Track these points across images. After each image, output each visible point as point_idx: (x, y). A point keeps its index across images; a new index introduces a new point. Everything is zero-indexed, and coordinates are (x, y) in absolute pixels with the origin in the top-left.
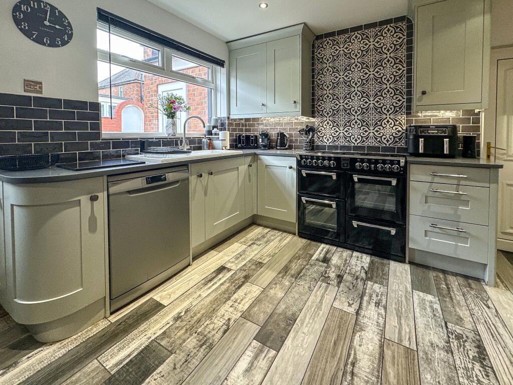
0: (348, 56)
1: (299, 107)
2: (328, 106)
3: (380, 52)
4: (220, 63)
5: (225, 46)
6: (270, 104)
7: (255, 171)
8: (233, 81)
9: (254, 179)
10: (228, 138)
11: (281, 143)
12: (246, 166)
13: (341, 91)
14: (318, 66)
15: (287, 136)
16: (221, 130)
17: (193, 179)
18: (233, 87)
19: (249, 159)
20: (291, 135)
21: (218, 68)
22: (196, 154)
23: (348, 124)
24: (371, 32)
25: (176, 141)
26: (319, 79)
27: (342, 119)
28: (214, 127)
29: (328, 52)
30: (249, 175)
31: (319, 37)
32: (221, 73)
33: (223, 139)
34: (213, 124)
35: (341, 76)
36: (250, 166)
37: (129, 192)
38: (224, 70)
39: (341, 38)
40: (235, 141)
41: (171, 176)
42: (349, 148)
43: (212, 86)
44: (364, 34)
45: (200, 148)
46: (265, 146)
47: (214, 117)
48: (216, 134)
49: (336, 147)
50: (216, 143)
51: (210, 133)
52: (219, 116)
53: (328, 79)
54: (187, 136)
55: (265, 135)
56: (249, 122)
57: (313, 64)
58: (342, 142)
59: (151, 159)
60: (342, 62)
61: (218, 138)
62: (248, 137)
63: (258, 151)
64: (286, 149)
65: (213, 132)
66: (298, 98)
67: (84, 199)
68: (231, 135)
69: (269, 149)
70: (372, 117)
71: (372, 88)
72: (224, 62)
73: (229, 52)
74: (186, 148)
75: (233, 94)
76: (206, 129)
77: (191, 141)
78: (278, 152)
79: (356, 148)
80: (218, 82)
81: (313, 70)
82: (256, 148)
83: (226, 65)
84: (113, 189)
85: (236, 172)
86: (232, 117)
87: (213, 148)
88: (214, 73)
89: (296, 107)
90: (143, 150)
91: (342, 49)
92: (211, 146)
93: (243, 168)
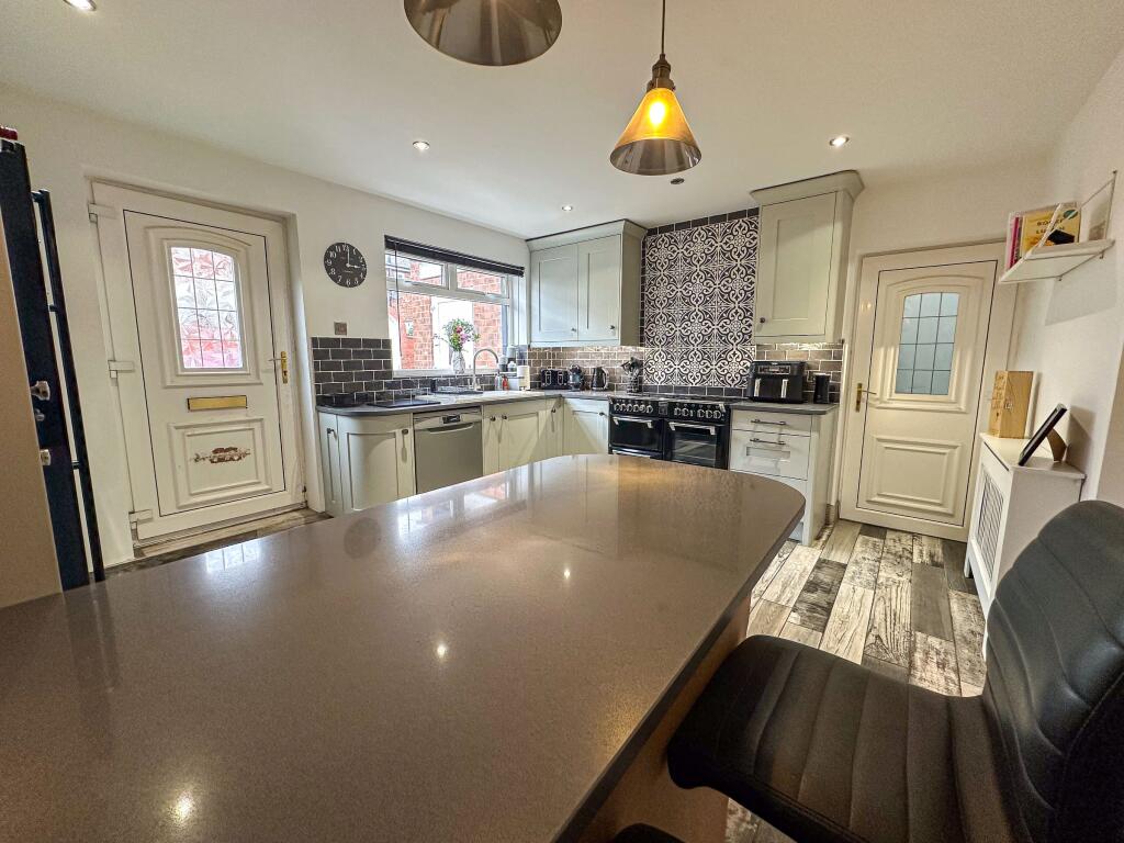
0: (689, 261)
1: (618, 335)
2: (660, 330)
3: (728, 258)
4: (518, 272)
5: (525, 244)
6: (582, 328)
7: (560, 418)
8: (535, 294)
9: (559, 429)
10: (528, 376)
11: (596, 381)
12: (549, 411)
13: (678, 310)
14: (649, 275)
15: (606, 372)
16: (520, 363)
17: (486, 423)
18: (535, 304)
19: (552, 403)
20: (612, 371)
21: (516, 278)
22: (488, 395)
23: (685, 356)
24: (719, 228)
25: (465, 380)
26: (651, 293)
27: (678, 348)
28: (510, 360)
29: (662, 253)
30: (553, 423)
31: (652, 232)
32: (520, 283)
33: (523, 374)
34: (508, 356)
35: (679, 290)
36: (553, 411)
37: (430, 430)
38: (523, 280)
39: (681, 235)
40: (538, 378)
41: (465, 418)
42: (684, 389)
43: (507, 302)
44: (709, 231)
45: (492, 388)
46: (576, 386)
47: (510, 346)
48: (512, 370)
49: (669, 389)
50: (513, 382)
51: (505, 368)
52: (516, 344)
53: (662, 292)
54: (477, 373)
55: (578, 371)
56: (556, 353)
57: (643, 271)
58: (676, 382)
59: (446, 400)
60: (680, 270)
61: (515, 375)
62: (555, 374)
63: (563, 393)
64: (606, 390)
65: (509, 366)
66: (617, 321)
67: (398, 432)
68: (532, 371)
69: (583, 390)
70: (716, 347)
71: (717, 307)
72: (522, 268)
73: (531, 252)
74: (476, 388)
75: (535, 312)
76: (500, 362)
77: (482, 379)
78: (594, 394)
79: (694, 389)
80: (516, 297)
81: (643, 280)
82: (567, 388)
83: (526, 272)
84: (419, 426)
85: (535, 418)
86: (533, 345)
87: (509, 389)
88: (510, 285)
89: (614, 334)
90: (433, 390)
91: (681, 250)
92: (506, 386)
93: (545, 414)
